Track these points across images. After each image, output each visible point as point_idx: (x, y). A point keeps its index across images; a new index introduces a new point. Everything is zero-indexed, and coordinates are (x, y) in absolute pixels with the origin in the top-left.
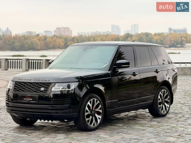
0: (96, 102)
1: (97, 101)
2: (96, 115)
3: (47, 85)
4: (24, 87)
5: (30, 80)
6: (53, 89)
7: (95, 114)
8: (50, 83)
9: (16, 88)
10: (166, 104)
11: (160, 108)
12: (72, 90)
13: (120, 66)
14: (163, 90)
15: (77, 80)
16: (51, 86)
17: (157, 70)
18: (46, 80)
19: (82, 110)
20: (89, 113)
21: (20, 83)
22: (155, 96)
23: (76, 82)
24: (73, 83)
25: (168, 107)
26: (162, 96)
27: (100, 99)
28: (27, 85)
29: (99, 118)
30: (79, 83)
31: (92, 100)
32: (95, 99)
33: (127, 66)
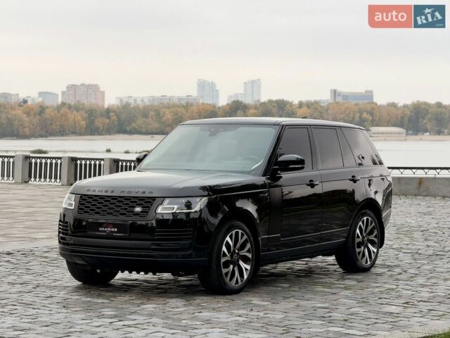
0: (242, 238)
1: (242, 235)
2: (241, 263)
3: (148, 202)
4: (98, 205)
5: (112, 192)
6: (159, 210)
7: (238, 261)
8: (154, 199)
9: (83, 207)
10: (370, 245)
11: (359, 253)
12: (196, 212)
13: (287, 166)
14: (365, 218)
15: (206, 193)
16: (155, 204)
17: (354, 176)
18: (144, 192)
19: (215, 251)
20: (228, 258)
21: (90, 197)
22: (350, 229)
23: (204, 196)
24: (198, 199)
25: (374, 252)
26: (363, 228)
27: (248, 231)
28: (105, 201)
29: (246, 269)
30: (209, 199)
31: (234, 232)
32: (240, 231)
33: (300, 166)
